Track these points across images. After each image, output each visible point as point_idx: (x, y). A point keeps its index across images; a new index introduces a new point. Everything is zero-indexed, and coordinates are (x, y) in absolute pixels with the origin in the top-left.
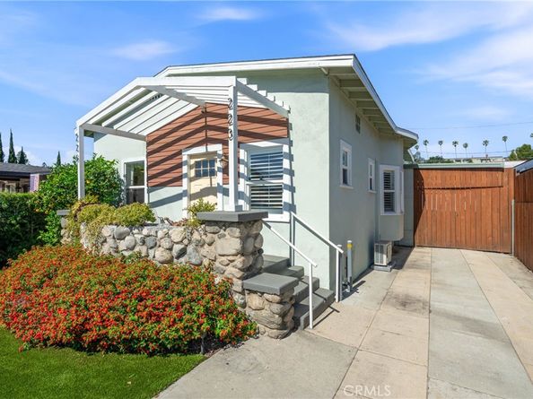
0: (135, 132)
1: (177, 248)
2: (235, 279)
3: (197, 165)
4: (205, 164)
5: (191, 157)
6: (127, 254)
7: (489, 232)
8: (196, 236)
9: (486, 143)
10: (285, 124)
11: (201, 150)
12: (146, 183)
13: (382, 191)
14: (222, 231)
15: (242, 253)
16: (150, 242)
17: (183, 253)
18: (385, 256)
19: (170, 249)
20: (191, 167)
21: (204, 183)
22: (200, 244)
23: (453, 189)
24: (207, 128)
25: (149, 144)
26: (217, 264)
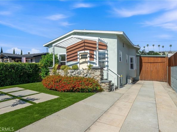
0: (62, 46)
1: (85, 75)
2: (99, 80)
3: (82, 56)
4: (84, 55)
5: (80, 53)
6: (74, 76)
7: (161, 76)
8: (90, 72)
9: (171, 46)
10: (106, 46)
11: (83, 52)
12: (66, 60)
13: (130, 63)
14: (96, 71)
15: (100, 75)
16: (79, 73)
17: (87, 75)
18: (130, 80)
19: (84, 75)
20: (80, 56)
21: (84, 60)
22: (91, 73)
23: (151, 63)
24: (85, 46)
25: (67, 50)
26: (95, 77)
